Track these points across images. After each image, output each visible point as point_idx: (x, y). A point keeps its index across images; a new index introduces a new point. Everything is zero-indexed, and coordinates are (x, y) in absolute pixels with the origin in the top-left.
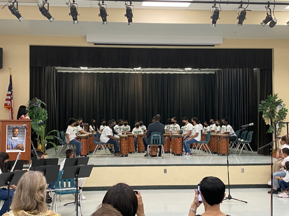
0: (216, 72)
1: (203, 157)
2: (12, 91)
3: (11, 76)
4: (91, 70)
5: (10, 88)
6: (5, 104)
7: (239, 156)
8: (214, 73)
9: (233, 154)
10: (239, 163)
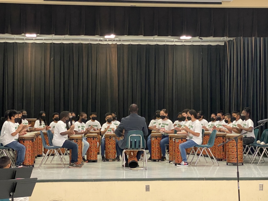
0: (225, 43)
1: (204, 168)
4: (42, 39)
7: (258, 167)
8: (223, 44)
9: (249, 163)
10: (257, 176)
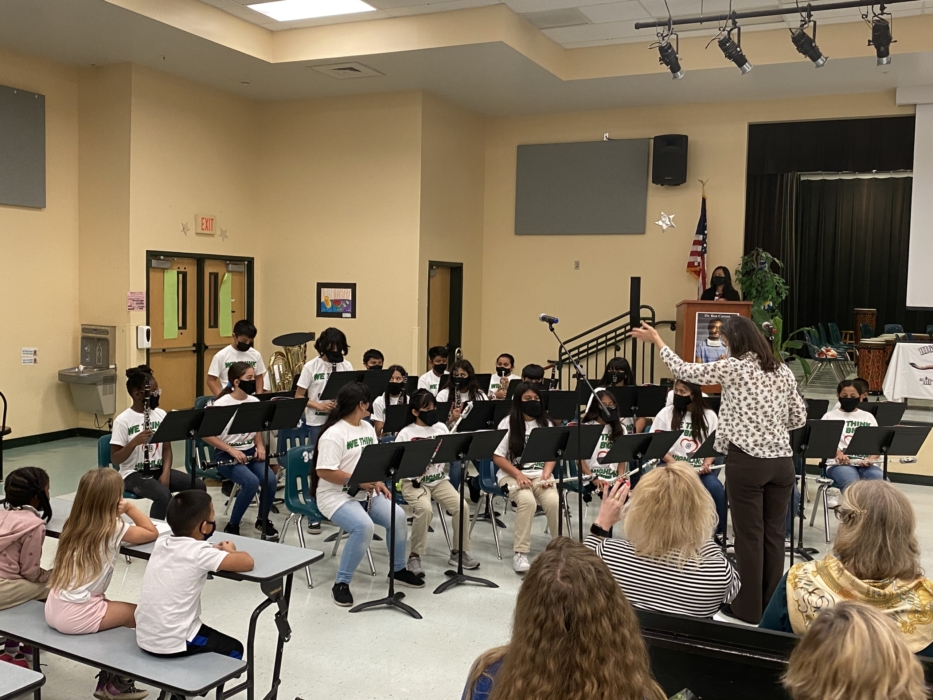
2: (705, 235)
3: (704, 200)
5: (702, 228)
6: (689, 263)
